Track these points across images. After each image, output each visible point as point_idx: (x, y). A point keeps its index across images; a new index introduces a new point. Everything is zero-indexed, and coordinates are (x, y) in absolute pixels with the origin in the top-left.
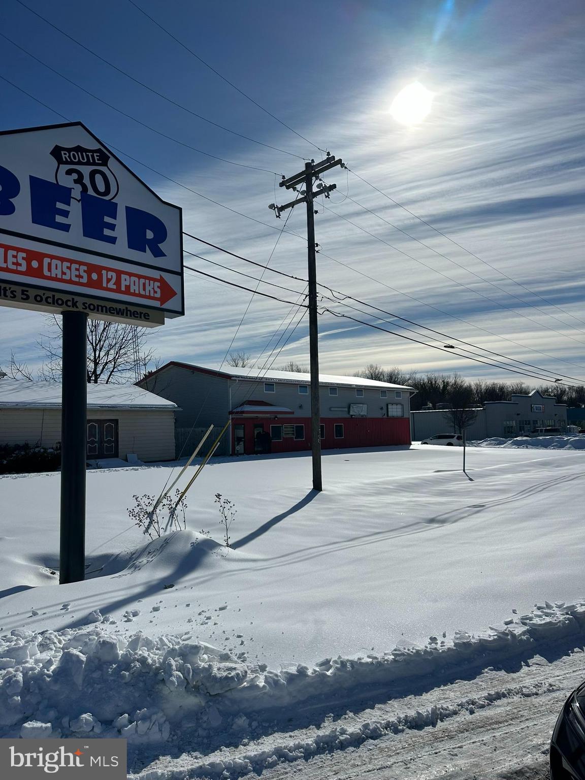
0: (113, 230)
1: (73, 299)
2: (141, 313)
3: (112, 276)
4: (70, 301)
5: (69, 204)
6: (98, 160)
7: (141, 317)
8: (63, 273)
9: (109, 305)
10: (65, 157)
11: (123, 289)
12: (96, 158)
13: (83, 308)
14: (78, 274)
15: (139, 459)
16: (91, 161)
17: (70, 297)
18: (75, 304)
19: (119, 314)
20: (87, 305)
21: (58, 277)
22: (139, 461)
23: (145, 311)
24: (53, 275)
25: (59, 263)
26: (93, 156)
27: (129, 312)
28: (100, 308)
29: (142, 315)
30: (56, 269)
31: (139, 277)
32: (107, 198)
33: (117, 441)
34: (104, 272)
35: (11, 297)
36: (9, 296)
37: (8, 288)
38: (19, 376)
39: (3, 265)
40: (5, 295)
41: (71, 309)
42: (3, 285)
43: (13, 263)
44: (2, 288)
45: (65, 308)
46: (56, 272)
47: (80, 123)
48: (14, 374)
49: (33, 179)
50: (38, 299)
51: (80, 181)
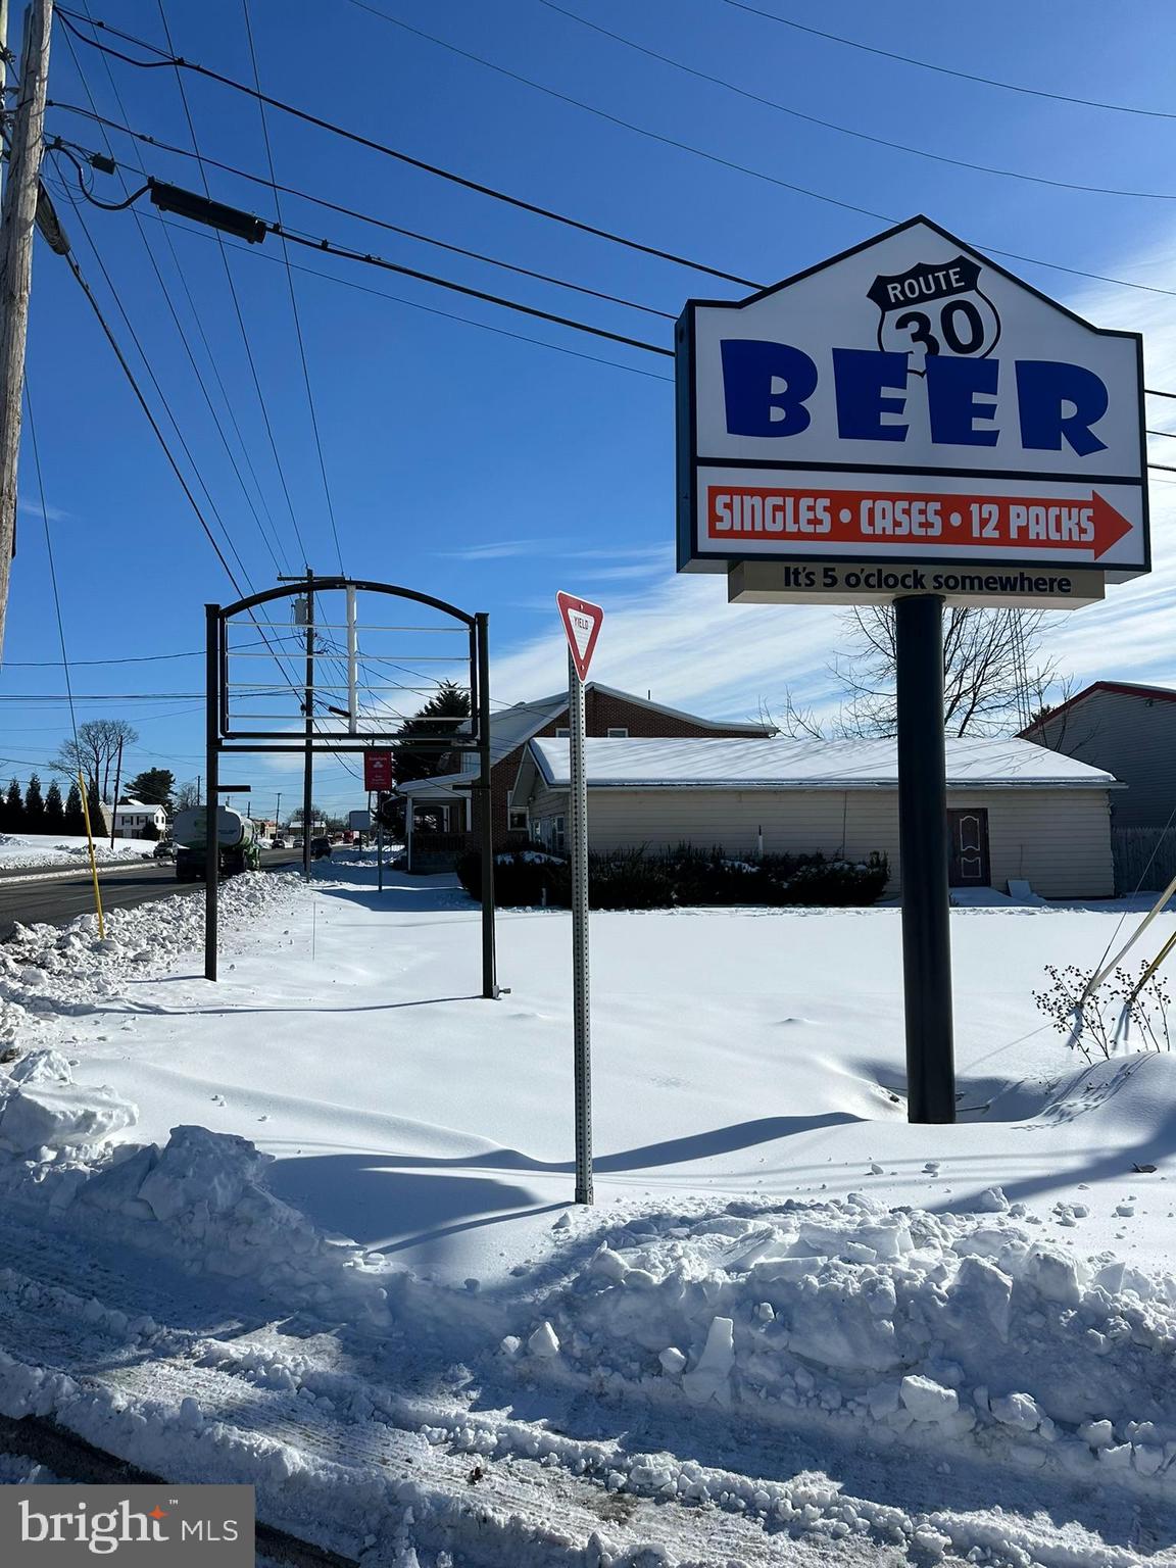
0: (992, 417)
1: (915, 572)
2: (1052, 581)
3: (990, 512)
4: (909, 576)
5: (903, 386)
6: (957, 281)
7: (1052, 590)
8: (897, 524)
9: (985, 573)
10: (895, 295)
11: (1014, 534)
12: (953, 278)
13: (935, 588)
14: (924, 521)
15: (1032, 891)
16: (944, 288)
17: (909, 569)
18: (918, 582)
19: (1006, 589)
20: (942, 580)
21: (887, 533)
22: (1035, 895)
23: (1058, 574)
24: (879, 531)
25: (887, 504)
26: (947, 277)
27: (1026, 582)
28: (968, 581)
29: (1055, 584)
30: (884, 518)
31: (1047, 504)
32: (976, 354)
33: (985, 853)
34: (974, 508)
35: (807, 585)
36: (803, 585)
37: (800, 570)
38: (800, 732)
39: (792, 528)
40: (797, 583)
41: (912, 592)
42: (793, 565)
43: (810, 522)
44: (792, 570)
45: (901, 592)
46: (883, 525)
47: (920, 219)
48: (793, 730)
49: (838, 354)
50: (853, 580)
51: (922, 335)
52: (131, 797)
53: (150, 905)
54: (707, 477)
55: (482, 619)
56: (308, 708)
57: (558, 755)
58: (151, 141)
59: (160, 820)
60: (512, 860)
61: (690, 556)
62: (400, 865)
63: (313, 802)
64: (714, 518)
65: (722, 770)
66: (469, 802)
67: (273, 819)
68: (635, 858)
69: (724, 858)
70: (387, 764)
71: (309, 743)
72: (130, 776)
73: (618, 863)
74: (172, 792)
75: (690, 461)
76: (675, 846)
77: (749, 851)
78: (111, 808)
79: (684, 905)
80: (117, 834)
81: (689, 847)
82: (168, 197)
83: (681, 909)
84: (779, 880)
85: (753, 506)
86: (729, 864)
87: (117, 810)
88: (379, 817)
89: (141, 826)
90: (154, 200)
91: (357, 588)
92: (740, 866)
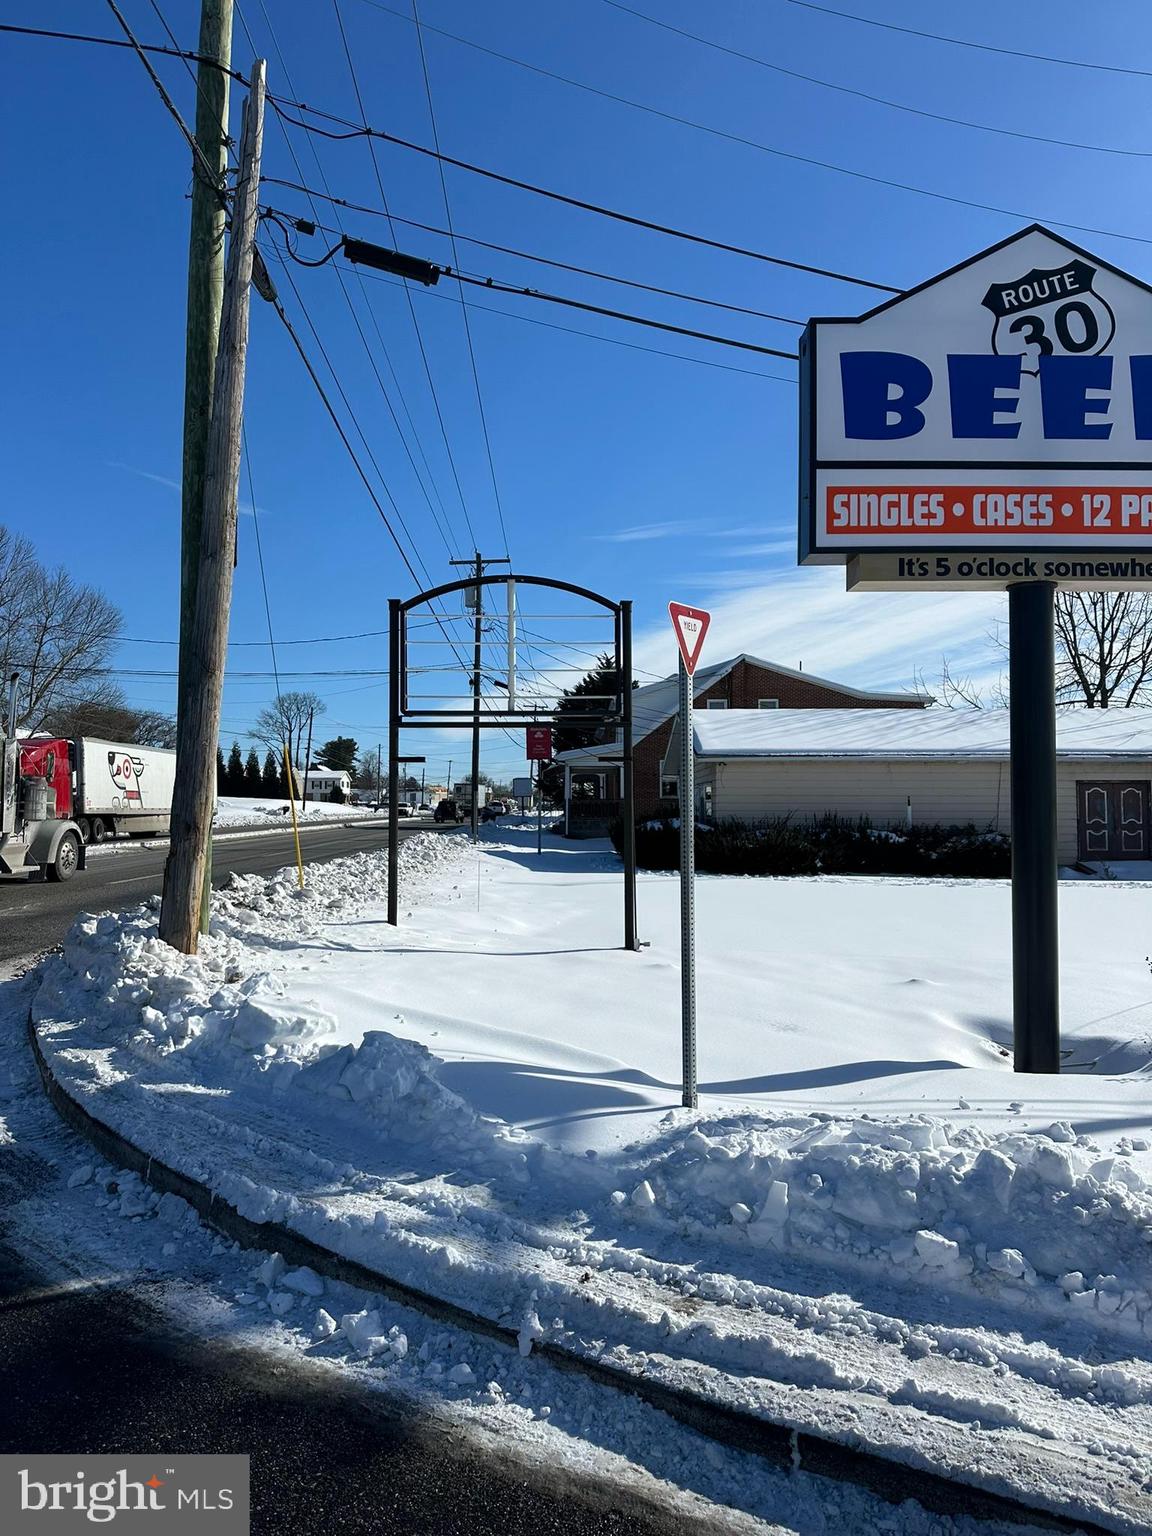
0: (1105, 411)
1: (1027, 560)
3: (1102, 502)
4: (1021, 564)
5: (1017, 386)
6: (1072, 284)
8: (1009, 516)
9: (1096, 559)
10: (1009, 301)
11: (1126, 523)
12: (1067, 281)
13: (1046, 575)
14: (1035, 512)
16: (1059, 291)
17: (1020, 557)
18: (1030, 569)
19: (1117, 575)
20: (1053, 568)
21: (999, 524)
24: (991, 523)
25: (1000, 498)
26: (1061, 281)
27: (1137, 568)
28: (1078, 568)
30: (996, 510)
32: (1091, 352)
34: (1086, 498)
35: (920, 574)
36: (917, 574)
37: (914, 561)
38: (957, 701)
39: (906, 522)
40: (911, 573)
41: (1024, 579)
42: (907, 557)
43: (923, 516)
44: (906, 561)
45: (1012, 579)
46: (995, 517)
47: (1036, 228)
48: (949, 699)
49: (955, 361)
50: (965, 569)
51: (1037, 337)
52: (320, 764)
53: (339, 861)
54: (825, 479)
55: (626, 606)
56: (475, 683)
57: (706, 726)
58: (344, 203)
59: (345, 785)
60: (661, 827)
61: (810, 550)
62: (557, 830)
63: (480, 769)
64: (832, 516)
65: (873, 740)
66: (622, 770)
67: (445, 785)
68: (780, 826)
69: (871, 828)
70: (547, 734)
71: (476, 719)
72: (318, 745)
73: (763, 831)
74: (356, 759)
75: (811, 464)
76: (821, 816)
77: (897, 822)
78: (303, 774)
79: (829, 873)
80: (308, 797)
81: (835, 816)
82: (359, 252)
83: (826, 876)
84: (927, 850)
85: (869, 504)
86: (876, 833)
87: (309, 776)
88: (540, 784)
89: (329, 791)
90: (347, 255)
91: (517, 581)
92: (887, 836)
